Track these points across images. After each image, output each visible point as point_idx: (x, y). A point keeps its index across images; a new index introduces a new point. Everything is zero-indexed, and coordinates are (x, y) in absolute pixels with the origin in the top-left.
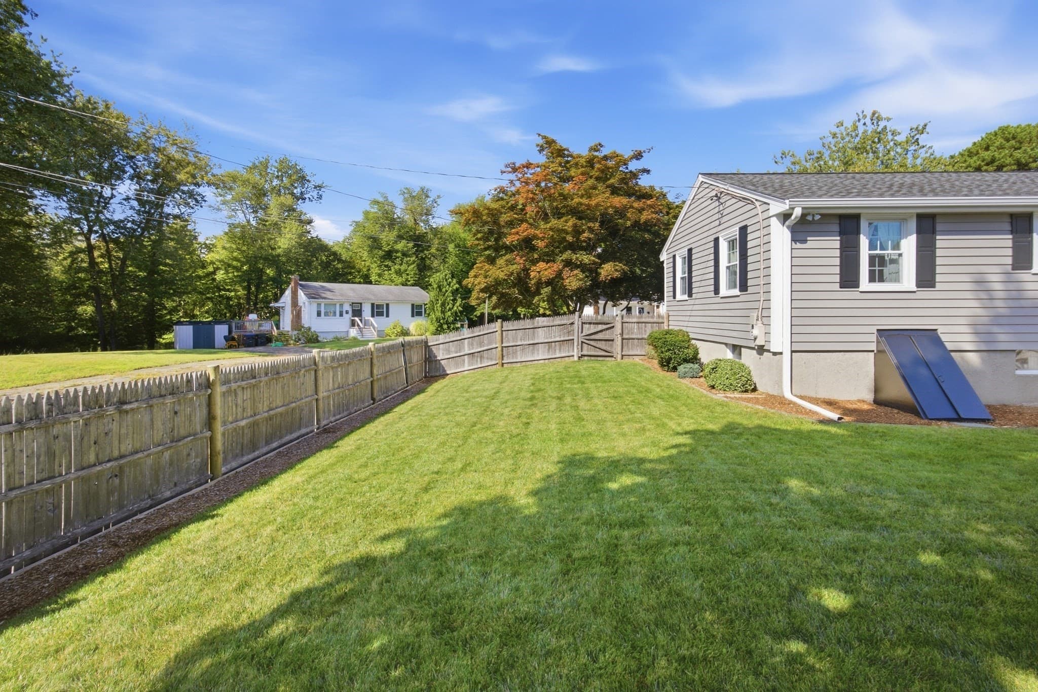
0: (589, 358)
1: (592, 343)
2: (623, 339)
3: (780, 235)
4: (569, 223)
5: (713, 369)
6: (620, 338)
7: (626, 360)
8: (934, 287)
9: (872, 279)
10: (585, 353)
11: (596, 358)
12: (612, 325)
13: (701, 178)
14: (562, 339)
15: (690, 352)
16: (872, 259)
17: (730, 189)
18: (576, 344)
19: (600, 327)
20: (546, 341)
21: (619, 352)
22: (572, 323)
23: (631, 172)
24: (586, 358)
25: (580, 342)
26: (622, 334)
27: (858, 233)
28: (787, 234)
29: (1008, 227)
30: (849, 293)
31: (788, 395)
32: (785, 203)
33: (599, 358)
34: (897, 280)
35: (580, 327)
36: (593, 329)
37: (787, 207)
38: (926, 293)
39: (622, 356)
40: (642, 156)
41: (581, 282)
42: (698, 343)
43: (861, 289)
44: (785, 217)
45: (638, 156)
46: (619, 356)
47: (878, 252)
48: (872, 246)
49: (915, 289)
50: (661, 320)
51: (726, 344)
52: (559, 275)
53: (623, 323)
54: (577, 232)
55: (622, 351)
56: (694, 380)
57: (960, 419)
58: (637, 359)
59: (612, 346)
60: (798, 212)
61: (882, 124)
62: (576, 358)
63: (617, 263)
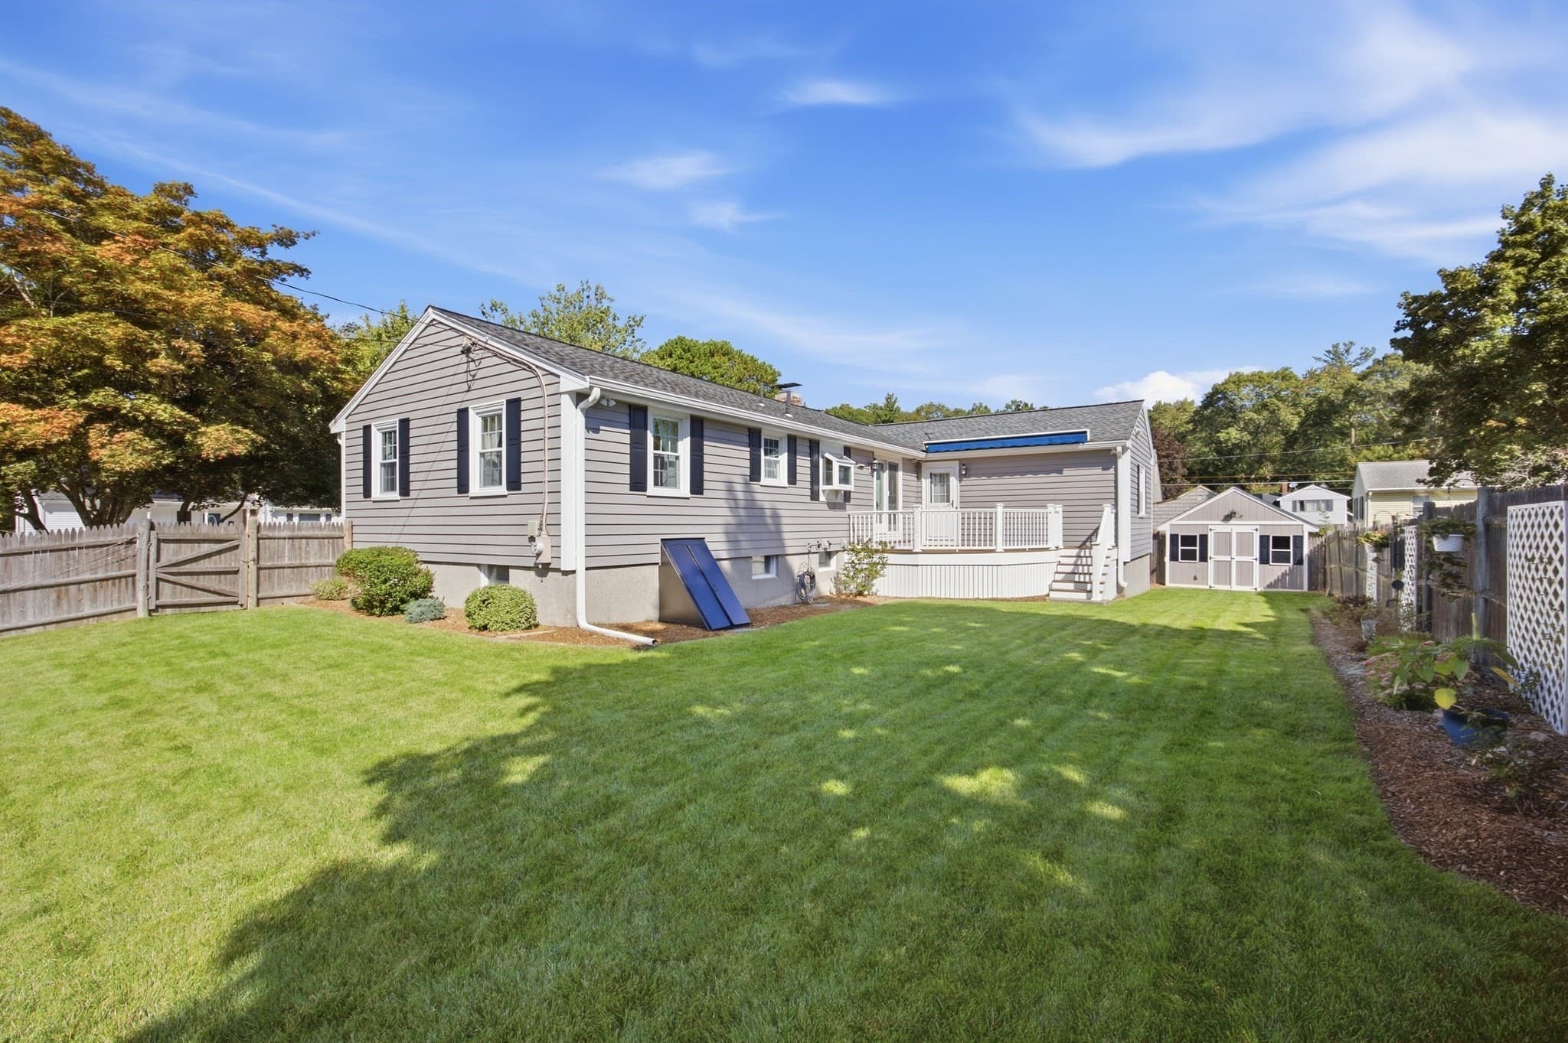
0: (177, 610)
1: (184, 579)
2: (259, 569)
3: (573, 419)
4: (113, 331)
5: (484, 602)
6: (253, 567)
7: (265, 607)
8: (702, 493)
9: (658, 482)
10: (163, 600)
11: (195, 609)
12: (235, 543)
13: (432, 315)
14: (100, 575)
15: (418, 582)
16: (656, 457)
17: (490, 342)
18: (140, 584)
19: (206, 548)
20: (52, 581)
21: (253, 593)
22: (131, 542)
23: (271, 261)
24: (169, 611)
25: (152, 582)
26: (257, 560)
27: (646, 429)
28: (580, 419)
29: (747, 440)
30: (638, 498)
31: (584, 624)
32: (584, 380)
33: (203, 609)
34: (675, 485)
35: (153, 549)
36: (187, 552)
37: (587, 385)
38: (697, 501)
39: (258, 599)
40: (294, 243)
41: (149, 458)
42: (432, 568)
43: (648, 493)
44: (580, 397)
45: (287, 239)
46: (252, 601)
47: (660, 452)
48: (656, 447)
49: (689, 495)
50: (337, 534)
51: (479, 566)
52: (79, 436)
53: (258, 539)
54: (132, 351)
55: (258, 592)
56: (437, 623)
57: (732, 626)
58: (291, 603)
59: (234, 583)
60: (596, 393)
61: (605, 303)
62: (142, 613)
63: (240, 428)
